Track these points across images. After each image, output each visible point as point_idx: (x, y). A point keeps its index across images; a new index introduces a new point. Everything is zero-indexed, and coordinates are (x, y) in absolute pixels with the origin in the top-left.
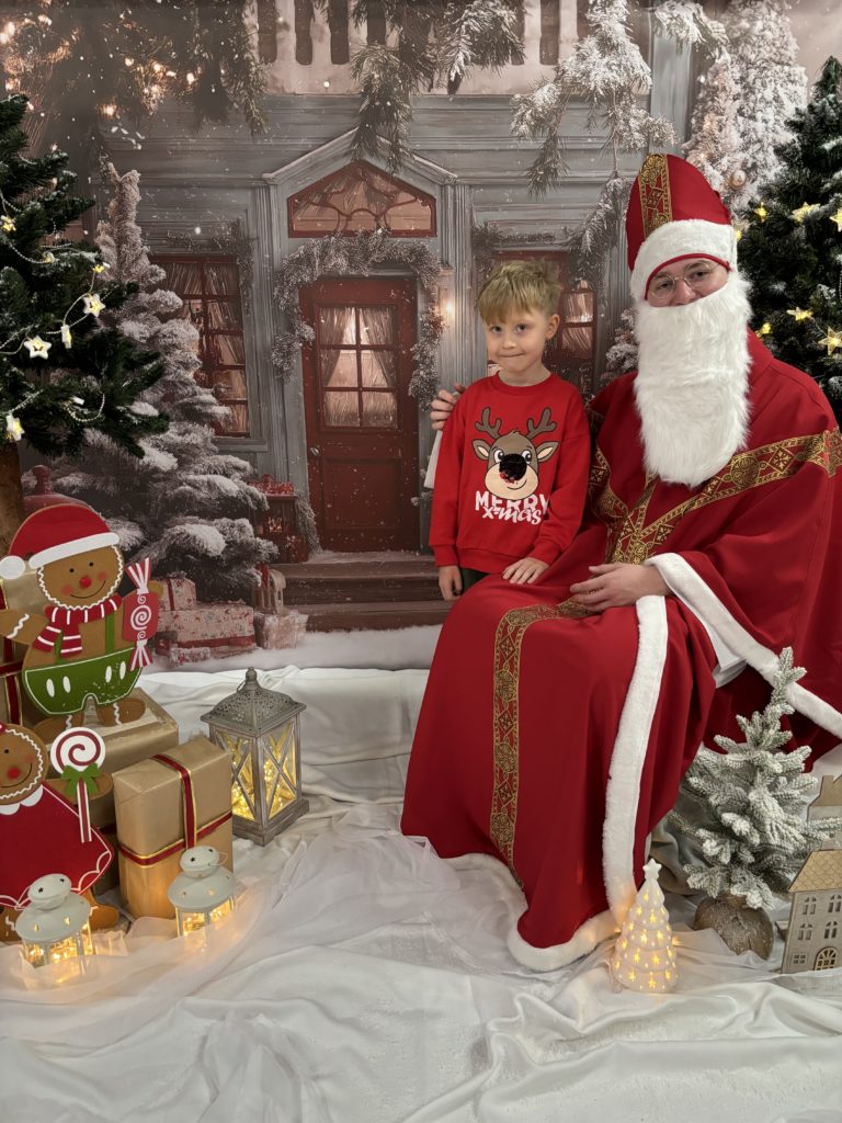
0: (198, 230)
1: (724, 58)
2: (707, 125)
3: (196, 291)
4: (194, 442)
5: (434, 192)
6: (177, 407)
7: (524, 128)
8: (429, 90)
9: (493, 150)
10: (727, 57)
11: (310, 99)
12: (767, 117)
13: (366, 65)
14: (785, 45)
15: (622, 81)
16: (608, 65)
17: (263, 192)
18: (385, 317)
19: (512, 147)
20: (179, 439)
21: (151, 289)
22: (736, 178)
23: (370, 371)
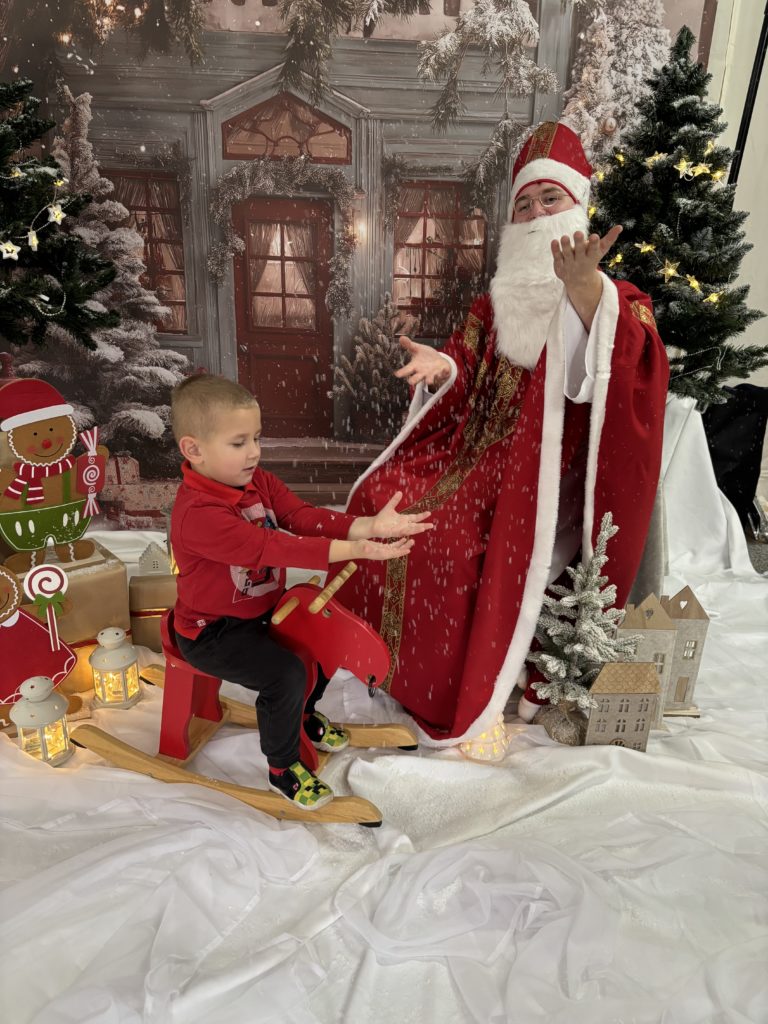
0: (143, 149)
1: (602, 18)
2: (585, 76)
3: (141, 203)
4: (139, 337)
5: (350, 125)
6: (124, 306)
7: (428, 71)
8: (347, 33)
9: (402, 90)
10: (604, 17)
11: (243, 35)
12: (637, 72)
13: (291, 8)
14: (654, 10)
15: (514, 33)
16: (502, 20)
17: (201, 116)
18: (306, 233)
19: (418, 87)
20: (125, 334)
21: (101, 200)
22: (608, 123)
23: (292, 279)
